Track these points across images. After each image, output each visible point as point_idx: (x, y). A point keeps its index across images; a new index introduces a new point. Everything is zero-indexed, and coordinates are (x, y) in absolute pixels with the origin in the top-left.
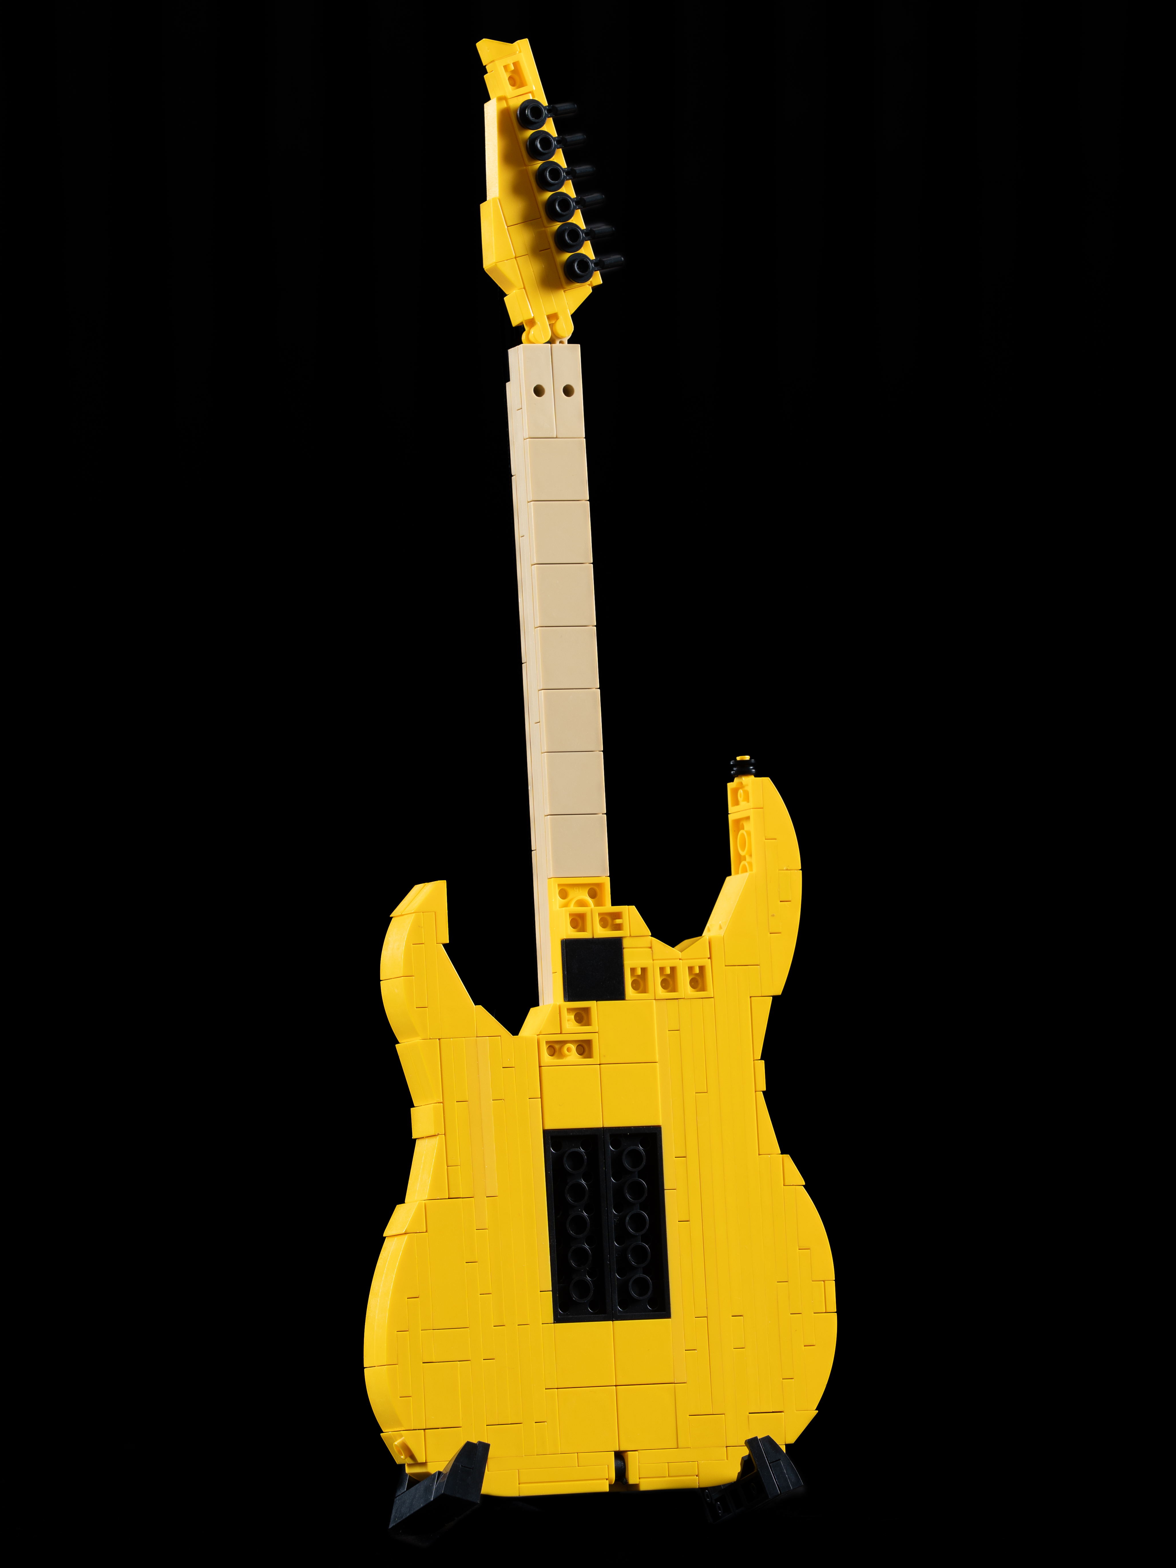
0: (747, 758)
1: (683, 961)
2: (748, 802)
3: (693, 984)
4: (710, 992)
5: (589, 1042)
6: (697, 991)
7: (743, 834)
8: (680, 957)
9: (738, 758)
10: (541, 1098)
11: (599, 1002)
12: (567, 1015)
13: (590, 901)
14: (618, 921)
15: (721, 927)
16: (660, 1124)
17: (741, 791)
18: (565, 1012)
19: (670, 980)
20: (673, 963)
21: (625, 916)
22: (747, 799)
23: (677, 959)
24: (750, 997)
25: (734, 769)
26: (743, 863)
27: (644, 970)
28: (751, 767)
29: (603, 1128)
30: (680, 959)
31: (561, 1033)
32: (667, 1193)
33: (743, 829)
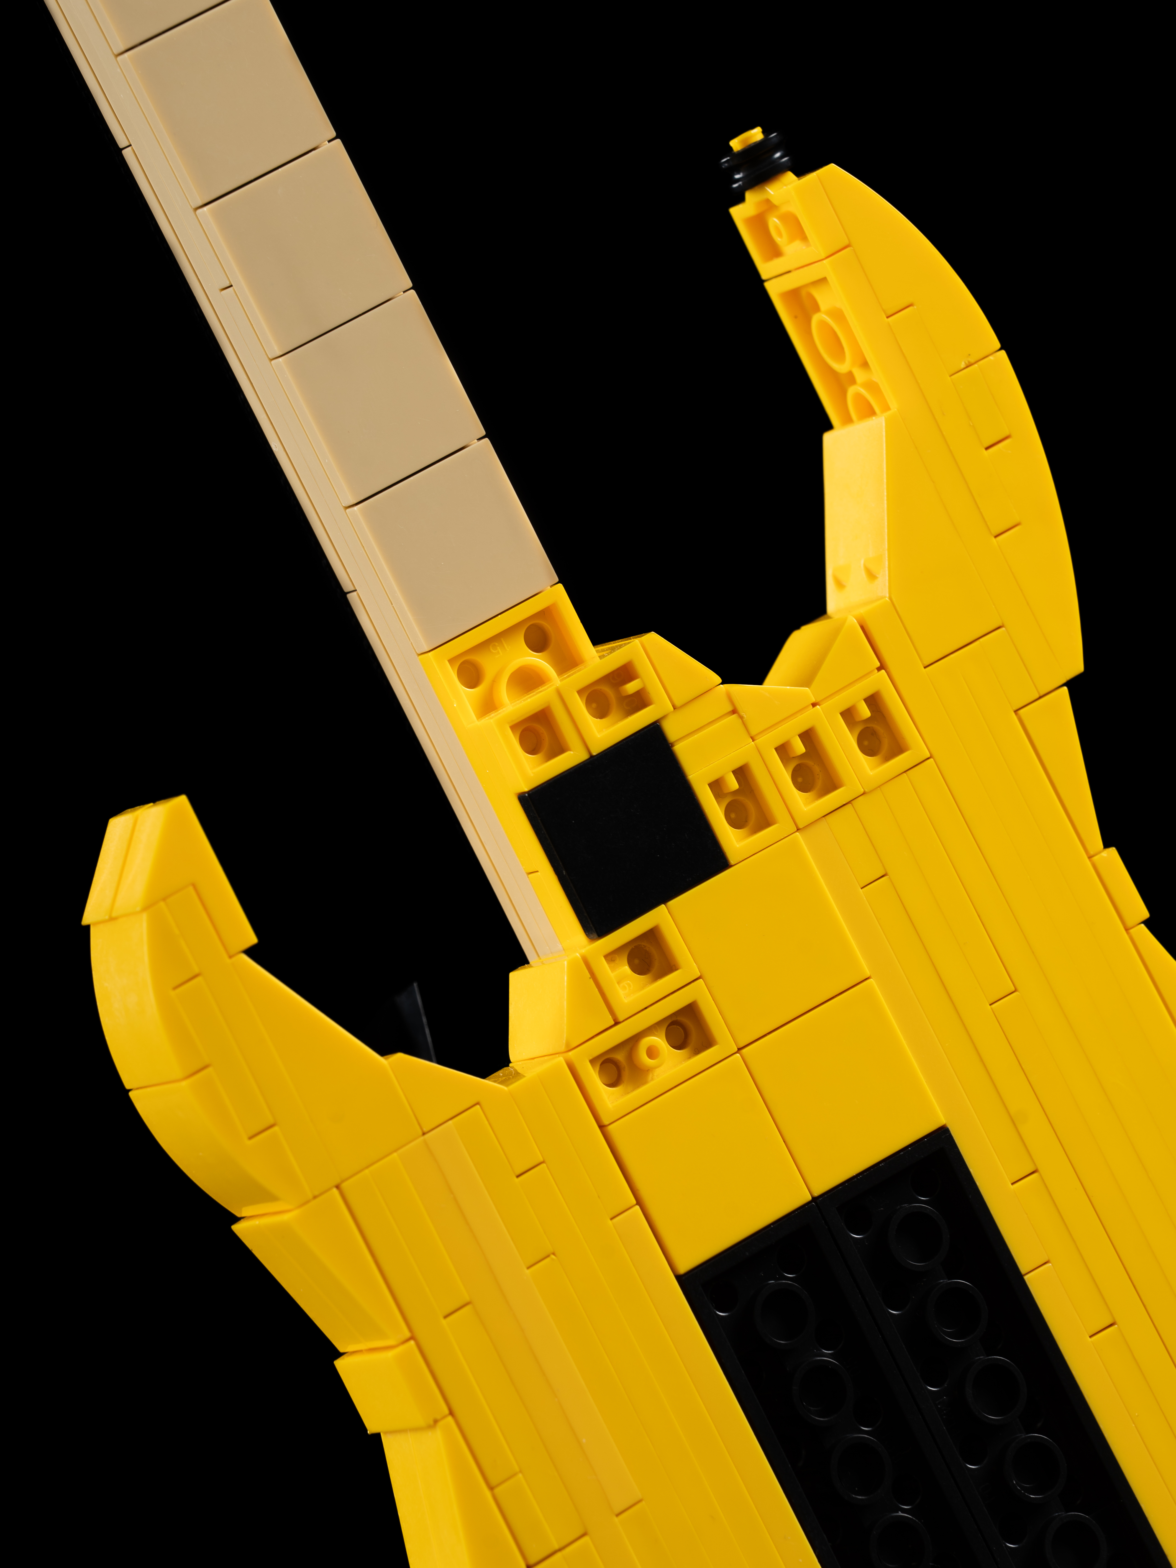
0: (756, 134)
1: (824, 705)
2: (804, 238)
3: (866, 743)
4: (917, 748)
5: (691, 1010)
6: (887, 758)
7: (823, 324)
8: (813, 700)
9: (736, 144)
10: (639, 1202)
11: (672, 903)
12: (613, 970)
13: (539, 661)
14: (631, 687)
15: (871, 575)
16: (940, 1119)
17: (773, 222)
18: (604, 969)
19: (810, 763)
20: (801, 723)
21: (644, 666)
22: (798, 232)
23: (806, 707)
24: (1016, 711)
25: (737, 177)
26: (851, 391)
27: (742, 773)
28: (778, 155)
29: (814, 1199)
30: (814, 705)
31: (617, 1023)
32: (1032, 1280)
33: (816, 308)
